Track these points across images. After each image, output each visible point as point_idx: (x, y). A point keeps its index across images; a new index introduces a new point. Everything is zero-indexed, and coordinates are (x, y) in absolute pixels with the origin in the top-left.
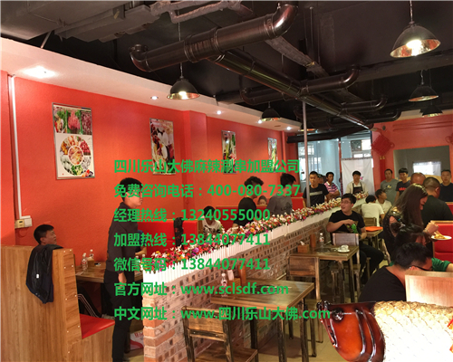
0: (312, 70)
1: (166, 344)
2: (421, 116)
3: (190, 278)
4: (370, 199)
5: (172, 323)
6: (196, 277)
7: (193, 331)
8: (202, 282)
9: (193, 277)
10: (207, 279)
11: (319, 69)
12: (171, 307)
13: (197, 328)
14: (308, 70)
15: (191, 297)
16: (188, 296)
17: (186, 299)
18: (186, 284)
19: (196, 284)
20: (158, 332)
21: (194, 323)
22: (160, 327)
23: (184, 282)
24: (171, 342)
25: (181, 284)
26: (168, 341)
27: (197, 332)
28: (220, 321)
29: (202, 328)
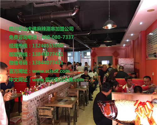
0: (78, 29)
1: (30, 120)
3: (39, 97)
4: (90, 71)
5: (32, 113)
7: (40, 115)
8: (42, 98)
10: (44, 97)
11: (80, 29)
12: (32, 107)
13: (42, 114)
14: (76, 29)
15: (39, 104)
17: (37, 104)
18: (37, 99)
19: (40, 99)
20: (28, 116)
21: (41, 112)
22: (28, 114)
23: (37, 98)
24: (32, 120)
25: (36, 99)
26: (31, 119)
27: (42, 116)
28: (51, 111)
29: (44, 114)
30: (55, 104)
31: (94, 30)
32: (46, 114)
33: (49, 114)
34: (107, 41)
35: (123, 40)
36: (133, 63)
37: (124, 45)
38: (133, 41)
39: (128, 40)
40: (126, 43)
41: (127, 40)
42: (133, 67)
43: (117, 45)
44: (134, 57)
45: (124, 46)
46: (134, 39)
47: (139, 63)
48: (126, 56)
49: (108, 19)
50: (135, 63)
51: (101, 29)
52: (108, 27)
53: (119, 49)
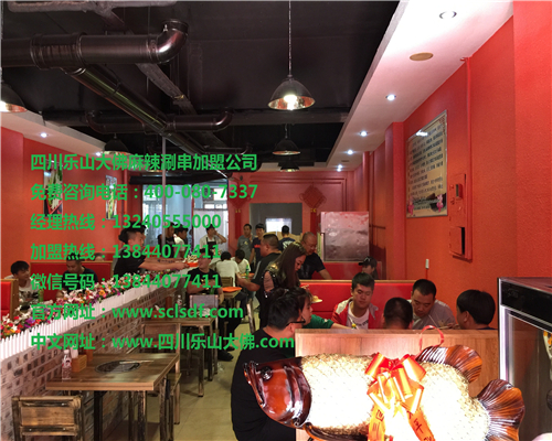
0: (180, 104)
2: (279, 169)
3: (22, 358)
4: (225, 256)
6: (29, 357)
7: (27, 429)
8: (36, 363)
9: (26, 357)
10: (43, 359)
11: (188, 104)
13: (35, 423)
14: (174, 103)
15: (21, 384)
16: (18, 383)
17: (14, 387)
18: (16, 367)
19: (29, 367)
21: (29, 417)
23: (13, 364)
25: (9, 366)
27: (34, 429)
28: (70, 411)
29: (42, 423)
30: (88, 384)
31: (240, 111)
32: (52, 423)
33: (63, 420)
34: (283, 150)
35: (337, 152)
36: (365, 226)
37: (340, 168)
38: (367, 154)
39: (350, 152)
40: (345, 160)
41: (347, 150)
42: (365, 239)
43: (317, 167)
44: (370, 208)
45: (339, 170)
46: (371, 149)
47: (384, 228)
48: (346, 206)
49: (285, 77)
50: (372, 226)
51: (262, 110)
52: (285, 105)
53: (324, 179)
